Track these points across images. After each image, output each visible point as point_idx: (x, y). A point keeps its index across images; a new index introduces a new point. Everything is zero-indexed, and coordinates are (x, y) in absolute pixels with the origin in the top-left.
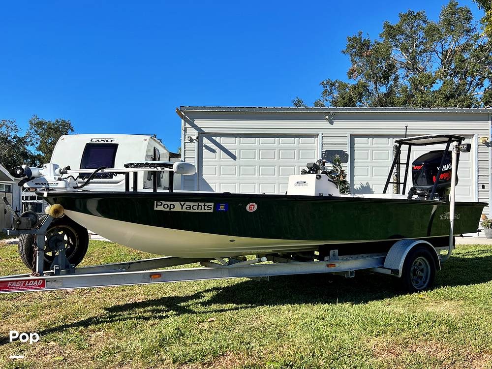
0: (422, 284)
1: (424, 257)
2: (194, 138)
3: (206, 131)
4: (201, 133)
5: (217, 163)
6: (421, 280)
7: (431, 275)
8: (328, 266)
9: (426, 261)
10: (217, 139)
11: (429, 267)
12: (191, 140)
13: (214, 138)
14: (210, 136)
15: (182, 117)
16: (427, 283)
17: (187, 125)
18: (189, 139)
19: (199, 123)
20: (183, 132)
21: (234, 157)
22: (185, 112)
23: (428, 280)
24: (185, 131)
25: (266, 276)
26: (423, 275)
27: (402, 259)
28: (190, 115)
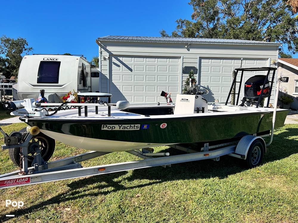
0: (256, 161)
1: (258, 146)
2: (107, 58)
3: (114, 53)
4: (111, 55)
5: (121, 74)
6: (255, 159)
7: (261, 156)
8: (205, 155)
9: (259, 148)
10: (121, 59)
11: (260, 151)
12: (105, 59)
13: (119, 58)
14: (116, 57)
15: (99, 44)
16: (259, 161)
17: (102, 50)
18: (104, 58)
19: (109, 48)
20: (100, 54)
21: (131, 70)
22: (101, 41)
23: (259, 159)
24: (101, 53)
25: (169, 164)
26: (257, 156)
27: (247, 149)
28: (104, 43)
